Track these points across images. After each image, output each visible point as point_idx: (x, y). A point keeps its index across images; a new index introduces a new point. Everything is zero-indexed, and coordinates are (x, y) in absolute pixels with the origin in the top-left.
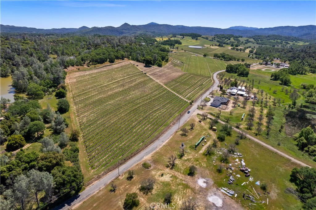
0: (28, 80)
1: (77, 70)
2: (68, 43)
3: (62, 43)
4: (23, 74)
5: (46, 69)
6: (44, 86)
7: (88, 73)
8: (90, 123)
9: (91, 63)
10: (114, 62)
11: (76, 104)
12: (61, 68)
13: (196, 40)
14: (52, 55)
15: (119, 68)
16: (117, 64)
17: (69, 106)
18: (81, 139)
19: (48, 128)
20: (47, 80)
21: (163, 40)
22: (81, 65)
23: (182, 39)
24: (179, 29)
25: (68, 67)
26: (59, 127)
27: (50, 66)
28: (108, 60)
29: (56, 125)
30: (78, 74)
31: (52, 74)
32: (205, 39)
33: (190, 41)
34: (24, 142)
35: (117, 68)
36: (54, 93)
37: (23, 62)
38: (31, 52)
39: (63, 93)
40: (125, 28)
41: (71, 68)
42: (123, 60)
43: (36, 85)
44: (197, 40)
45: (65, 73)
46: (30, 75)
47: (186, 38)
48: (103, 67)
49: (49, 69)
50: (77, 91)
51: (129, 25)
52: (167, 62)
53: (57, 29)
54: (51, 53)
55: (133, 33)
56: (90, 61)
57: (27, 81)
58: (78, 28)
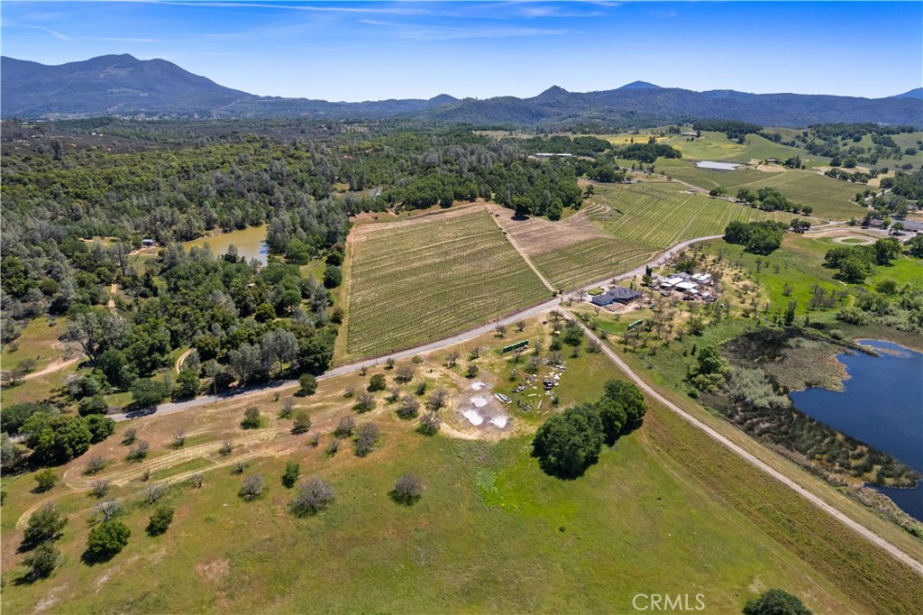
0: (291, 234)
1: (373, 220)
2: (379, 155)
3: (367, 155)
4: (283, 223)
5: (319, 217)
6: (311, 244)
7: (391, 226)
8: (365, 304)
9: (404, 207)
10: (451, 206)
11: (353, 276)
12: (341, 217)
13: (738, 143)
14: (339, 184)
15: (456, 218)
16: (455, 210)
17: (341, 278)
18: (345, 321)
19: (305, 304)
20: (317, 236)
21: (632, 141)
22: (384, 210)
23: (693, 139)
24: (716, 102)
25: (358, 213)
26: (319, 302)
27: (326, 211)
28: (439, 201)
29: (316, 300)
30: (372, 227)
31: (327, 225)
32: (770, 139)
33: (715, 145)
34: (274, 315)
35: (451, 219)
36: (325, 258)
37: (286, 199)
38: (302, 178)
39: (338, 258)
40: (551, 102)
41: (363, 215)
42: (471, 202)
43: (299, 243)
44: (741, 142)
45: (350, 225)
46: (294, 225)
47: (707, 137)
48: (426, 215)
49: (324, 216)
50: (361, 258)
51: (563, 92)
52: (577, 209)
53: (374, 102)
54: (339, 180)
55: (570, 117)
56: (404, 203)
57: (288, 235)
58: (428, 99)
